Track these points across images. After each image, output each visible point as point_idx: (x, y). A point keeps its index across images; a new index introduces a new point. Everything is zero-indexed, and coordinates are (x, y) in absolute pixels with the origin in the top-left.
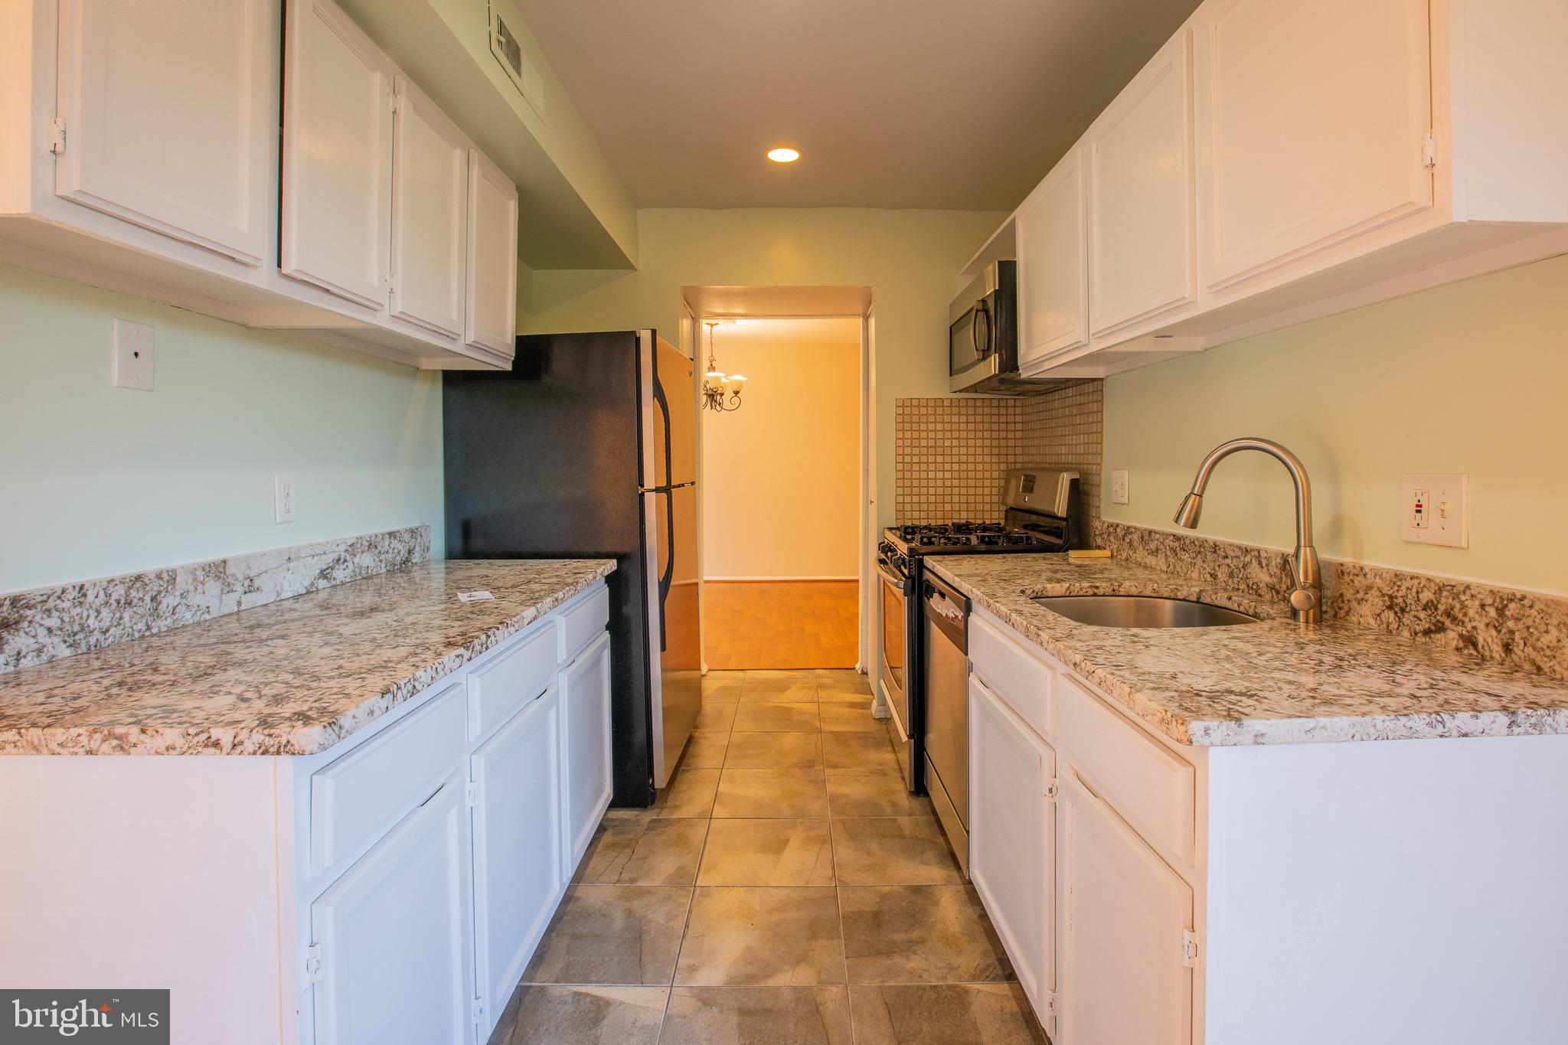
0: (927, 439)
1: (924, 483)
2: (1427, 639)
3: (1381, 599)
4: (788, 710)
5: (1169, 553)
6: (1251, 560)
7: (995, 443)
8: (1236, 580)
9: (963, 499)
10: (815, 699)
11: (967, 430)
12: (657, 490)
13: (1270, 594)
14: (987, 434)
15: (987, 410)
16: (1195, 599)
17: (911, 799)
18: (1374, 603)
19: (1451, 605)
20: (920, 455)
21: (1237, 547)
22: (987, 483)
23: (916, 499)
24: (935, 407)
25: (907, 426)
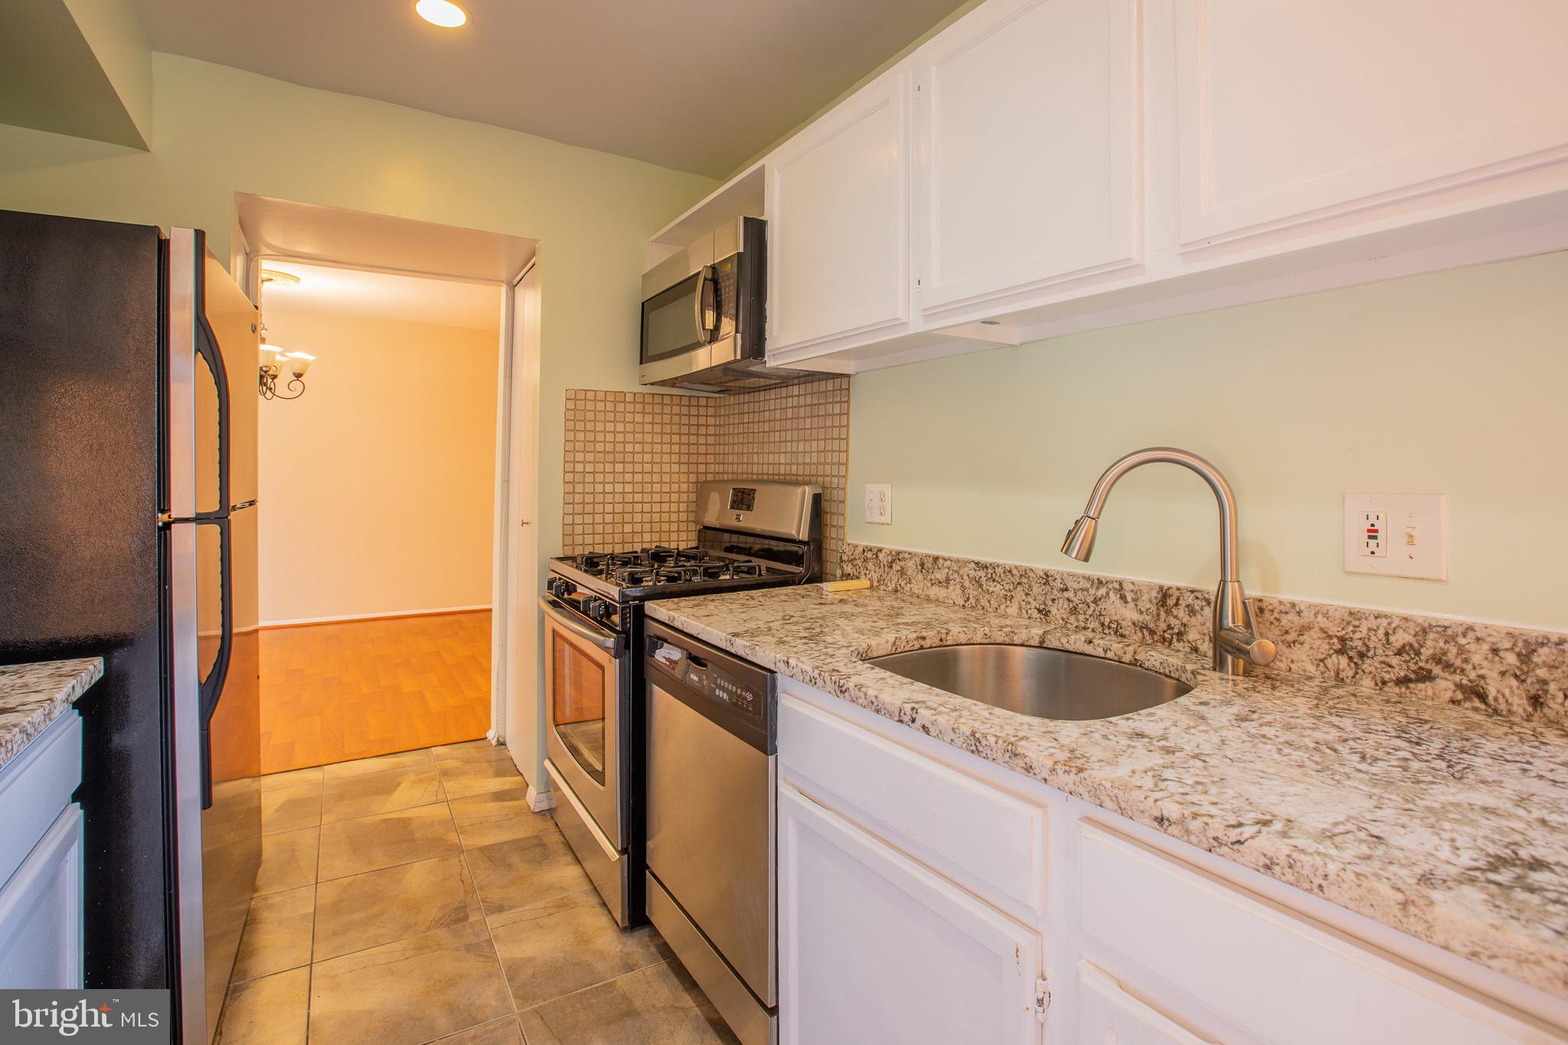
0: (604, 442)
1: (599, 498)
2: (1403, 689)
3: (1327, 641)
4: (405, 823)
5: (967, 584)
6: (1108, 594)
7: (684, 449)
8: (1081, 618)
9: (647, 517)
10: (441, 796)
11: (652, 433)
12: (200, 519)
13: (1139, 634)
14: (675, 439)
15: (676, 409)
16: (1036, 643)
17: (624, 938)
18: (1315, 646)
19: (1441, 649)
20: (594, 462)
21: (1084, 577)
22: (675, 497)
23: (588, 519)
24: (615, 402)
25: (580, 425)
